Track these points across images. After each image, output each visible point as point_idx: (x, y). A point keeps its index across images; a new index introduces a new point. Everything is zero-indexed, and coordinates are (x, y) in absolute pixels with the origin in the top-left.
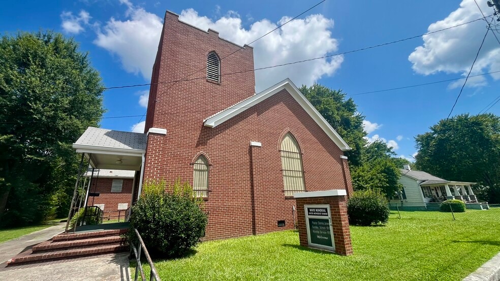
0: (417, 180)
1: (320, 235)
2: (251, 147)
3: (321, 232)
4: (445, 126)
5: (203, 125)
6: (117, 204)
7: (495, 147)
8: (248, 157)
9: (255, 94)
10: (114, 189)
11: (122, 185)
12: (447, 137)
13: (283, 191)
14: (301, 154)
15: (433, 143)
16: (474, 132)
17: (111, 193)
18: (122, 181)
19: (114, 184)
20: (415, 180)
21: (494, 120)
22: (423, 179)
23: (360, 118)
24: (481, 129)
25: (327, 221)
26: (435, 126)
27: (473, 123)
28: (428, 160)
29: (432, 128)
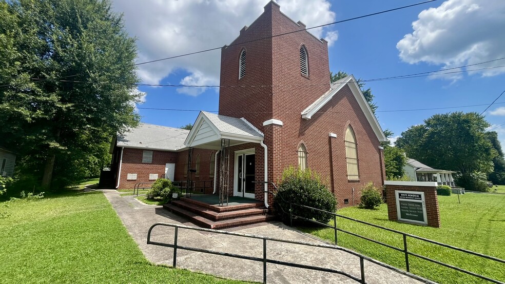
0: (415, 167)
1: (409, 213)
2: (330, 138)
3: (411, 211)
4: (439, 121)
5: (301, 118)
6: (148, 174)
7: (477, 143)
8: (328, 147)
9: (331, 89)
10: (145, 160)
11: (152, 156)
12: (439, 131)
13: (347, 176)
14: (356, 144)
15: (426, 135)
16: (463, 129)
17: (142, 164)
18: (152, 152)
19: (144, 155)
20: (413, 167)
21: (479, 119)
22: (418, 166)
23: (373, 108)
24: (469, 126)
25: (420, 204)
26: (429, 120)
27: (464, 120)
28: (416, 149)
29: (426, 122)
